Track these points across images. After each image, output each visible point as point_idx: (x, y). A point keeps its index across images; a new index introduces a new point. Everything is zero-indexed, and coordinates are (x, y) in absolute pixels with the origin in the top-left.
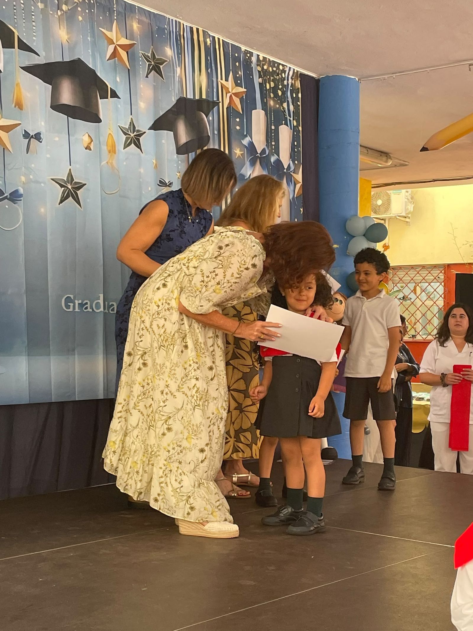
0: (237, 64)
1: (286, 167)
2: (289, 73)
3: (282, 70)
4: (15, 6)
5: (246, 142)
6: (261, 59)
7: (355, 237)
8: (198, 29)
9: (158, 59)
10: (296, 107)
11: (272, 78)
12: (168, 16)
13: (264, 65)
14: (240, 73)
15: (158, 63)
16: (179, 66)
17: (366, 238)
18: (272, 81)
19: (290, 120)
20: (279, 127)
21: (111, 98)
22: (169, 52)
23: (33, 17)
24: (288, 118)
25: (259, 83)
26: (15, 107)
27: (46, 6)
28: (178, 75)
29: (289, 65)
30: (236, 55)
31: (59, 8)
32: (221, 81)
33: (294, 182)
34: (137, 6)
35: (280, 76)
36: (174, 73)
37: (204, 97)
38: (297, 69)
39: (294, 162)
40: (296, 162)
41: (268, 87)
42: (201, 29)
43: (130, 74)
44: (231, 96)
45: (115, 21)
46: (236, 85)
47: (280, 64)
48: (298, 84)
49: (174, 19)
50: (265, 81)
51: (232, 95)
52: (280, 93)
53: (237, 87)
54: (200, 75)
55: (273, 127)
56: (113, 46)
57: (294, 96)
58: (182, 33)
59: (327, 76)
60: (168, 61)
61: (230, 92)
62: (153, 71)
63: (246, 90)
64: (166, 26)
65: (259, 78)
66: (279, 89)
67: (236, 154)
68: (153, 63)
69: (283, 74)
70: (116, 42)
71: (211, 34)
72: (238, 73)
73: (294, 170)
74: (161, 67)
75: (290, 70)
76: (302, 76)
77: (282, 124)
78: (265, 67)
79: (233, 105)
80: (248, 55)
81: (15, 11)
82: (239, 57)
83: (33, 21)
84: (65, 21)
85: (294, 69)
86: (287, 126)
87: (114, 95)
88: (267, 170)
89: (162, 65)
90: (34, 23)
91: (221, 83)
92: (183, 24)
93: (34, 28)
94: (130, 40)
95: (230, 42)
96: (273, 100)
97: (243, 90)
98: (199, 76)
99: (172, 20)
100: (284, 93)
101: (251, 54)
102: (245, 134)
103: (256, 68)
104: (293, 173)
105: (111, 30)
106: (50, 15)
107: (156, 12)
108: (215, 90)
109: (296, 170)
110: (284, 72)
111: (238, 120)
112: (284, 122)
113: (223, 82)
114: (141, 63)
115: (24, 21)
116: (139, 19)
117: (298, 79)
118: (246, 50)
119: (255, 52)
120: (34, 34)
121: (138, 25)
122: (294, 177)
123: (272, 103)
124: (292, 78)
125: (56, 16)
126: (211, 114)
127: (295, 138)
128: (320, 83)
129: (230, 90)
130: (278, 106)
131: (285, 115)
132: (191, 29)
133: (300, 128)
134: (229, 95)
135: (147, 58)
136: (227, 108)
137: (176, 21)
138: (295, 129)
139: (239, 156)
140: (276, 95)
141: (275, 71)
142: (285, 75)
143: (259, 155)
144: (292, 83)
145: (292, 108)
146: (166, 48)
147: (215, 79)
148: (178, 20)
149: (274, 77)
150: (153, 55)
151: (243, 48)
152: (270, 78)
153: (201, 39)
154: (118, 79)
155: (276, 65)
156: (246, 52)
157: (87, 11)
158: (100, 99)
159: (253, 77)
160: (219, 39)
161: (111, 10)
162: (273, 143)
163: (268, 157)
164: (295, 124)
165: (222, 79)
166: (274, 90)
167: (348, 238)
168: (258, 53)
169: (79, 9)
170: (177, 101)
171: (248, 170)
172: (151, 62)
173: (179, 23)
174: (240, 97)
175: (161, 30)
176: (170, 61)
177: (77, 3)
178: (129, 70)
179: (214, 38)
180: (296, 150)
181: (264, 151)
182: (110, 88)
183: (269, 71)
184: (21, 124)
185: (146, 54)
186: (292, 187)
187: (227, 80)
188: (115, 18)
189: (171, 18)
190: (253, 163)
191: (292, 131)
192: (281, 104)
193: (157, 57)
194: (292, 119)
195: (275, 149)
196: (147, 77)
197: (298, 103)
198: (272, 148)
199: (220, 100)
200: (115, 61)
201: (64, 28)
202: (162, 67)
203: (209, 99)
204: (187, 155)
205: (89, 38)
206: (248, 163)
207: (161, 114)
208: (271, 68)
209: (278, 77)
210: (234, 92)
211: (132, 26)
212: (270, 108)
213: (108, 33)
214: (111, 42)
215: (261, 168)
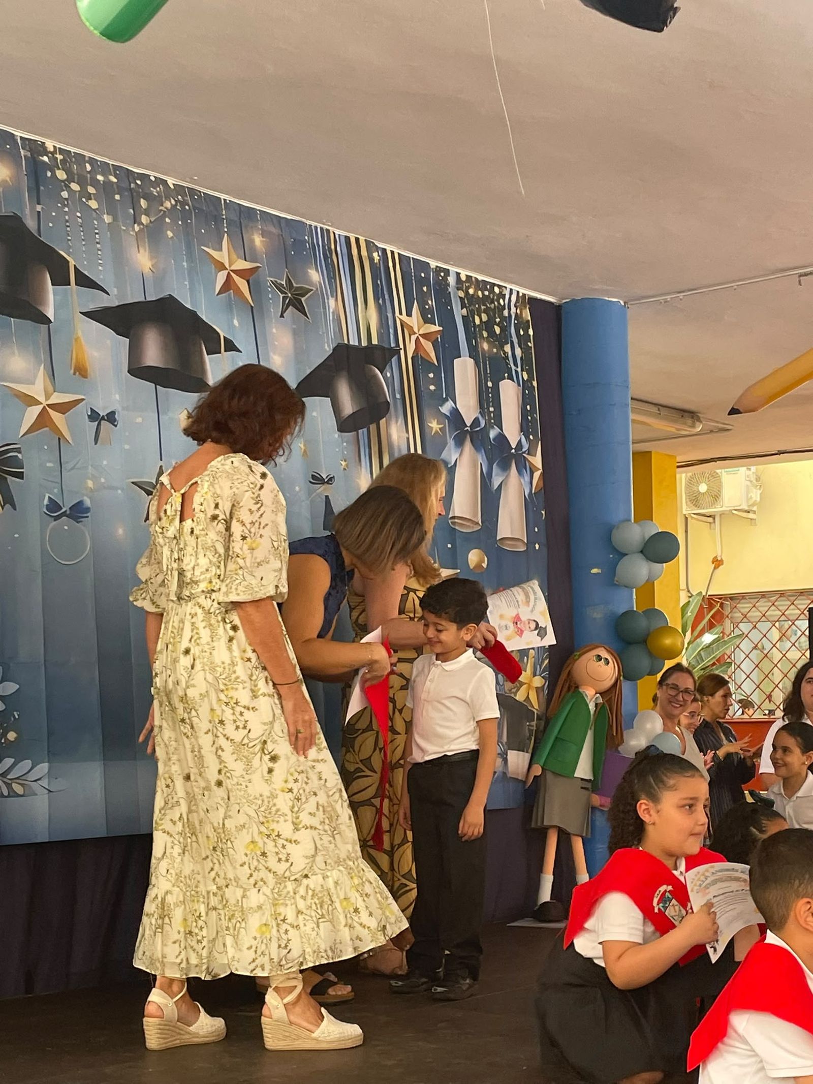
0: (425, 289)
1: (514, 446)
2: (510, 298)
3: (498, 294)
4: (67, 221)
5: (446, 408)
6: (463, 278)
7: (627, 554)
8: (357, 240)
9: (297, 289)
10: (526, 350)
11: (483, 307)
12: (308, 222)
13: (468, 288)
14: (430, 302)
15: (296, 294)
16: (332, 297)
17: (644, 555)
18: (484, 312)
19: (516, 371)
20: (500, 383)
21: (225, 351)
22: (315, 276)
23: (97, 236)
24: (513, 368)
25: (463, 316)
26: (75, 374)
27: (115, 219)
28: (331, 310)
29: (509, 286)
30: (423, 275)
31: (136, 220)
32: (400, 316)
33: (530, 468)
34: (259, 210)
35: (496, 303)
36: (324, 308)
37: (375, 341)
38: (522, 291)
39: (527, 438)
40: (531, 437)
41: (477, 321)
42: (362, 239)
43: (255, 313)
44: (417, 340)
45: (226, 235)
46: (425, 323)
47: (494, 285)
48: (527, 315)
49: (319, 225)
50: (472, 314)
51: (421, 338)
52: (497, 330)
53: (427, 325)
54: (366, 308)
55: (490, 384)
56: (226, 272)
57: (522, 333)
58: (333, 247)
59: (573, 300)
60: (314, 289)
61: (415, 333)
62: (291, 307)
63: (441, 328)
64: (306, 238)
65: (462, 309)
66: (495, 323)
67: (431, 428)
68: (290, 295)
69: (501, 301)
70: (230, 266)
71: (379, 246)
72: (428, 304)
73: (528, 449)
74: (303, 299)
75: (511, 293)
76: (533, 301)
77: (504, 379)
78: (471, 291)
79: (421, 353)
80: (442, 274)
81: (68, 229)
82: (427, 278)
83: (98, 243)
84: (146, 240)
85: (518, 292)
86: (513, 381)
87: (230, 346)
88: (483, 451)
89: (303, 296)
90: (98, 246)
91: (401, 321)
92: (334, 233)
93: (99, 252)
94: (251, 262)
95: (411, 256)
96: (487, 342)
97: (437, 328)
98: (364, 310)
99: (316, 228)
100: (503, 329)
101: (447, 272)
102: (444, 396)
103: (455, 294)
104: (528, 454)
105: (221, 250)
106: (122, 232)
107: (289, 217)
108: (392, 331)
109: (532, 451)
110: (504, 297)
111: (431, 375)
112: (506, 375)
113: (404, 317)
114: (270, 296)
115: (84, 243)
116: (262, 229)
117: (525, 307)
118: (437, 267)
119: (453, 269)
120: (100, 261)
121: (262, 239)
122: (529, 461)
123: (486, 346)
124: (515, 306)
125: (131, 233)
126: (388, 367)
127: (526, 399)
128: (562, 312)
129: (416, 330)
130: (495, 350)
131: (508, 364)
132: (347, 239)
133: (535, 384)
134: (414, 338)
135: (279, 287)
136: (412, 358)
137: (322, 229)
138: (526, 386)
139: (436, 432)
140: (492, 333)
141: (488, 297)
142: (504, 301)
143: (469, 429)
144: (516, 313)
145: (518, 352)
146: (309, 271)
147: (390, 315)
148: (325, 227)
149: (487, 306)
150: (289, 281)
151: (433, 264)
152: (480, 307)
153: (364, 253)
154: (236, 322)
155: (488, 287)
156: (438, 270)
157: (180, 223)
158: (208, 354)
159: (452, 307)
160: (392, 252)
161: (217, 219)
162: (492, 409)
163: (485, 431)
164: (526, 377)
165: (401, 313)
166: (488, 326)
167: (617, 557)
168: (457, 271)
169: (168, 220)
170: (334, 350)
171: (452, 452)
172: (286, 293)
173: (328, 231)
174: (433, 338)
175: (299, 244)
176: (317, 289)
177: (164, 211)
178: (252, 306)
179: (384, 250)
180: (529, 418)
181: (476, 422)
182: (224, 337)
183: (478, 297)
184: (83, 400)
185: (279, 281)
186: (526, 477)
187: (409, 314)
188: (226, 230)
189: (314, 224)
190: (459, 443)
191: (521, 388)
192: (502, 347)
193: (295, 285)
194: (519, 369)
195: (494, 418)
196: (282, 316)
197: (529, 344)
198: (489, 416)
199: (402, 346)
200: (229, 295)
201: (145, 251)
202: (305, 300)
203: (384, 345)
204: (354, 433)
205: (185, 264)
206: (451, 443)
207: (308, 372)
208: (480, 293)
209: (492, 306)
210: (421, 332)
211: (253, 241)
212: (483, 355)
213: (215, 254)
214: (222, 267)
215: (472, 448)
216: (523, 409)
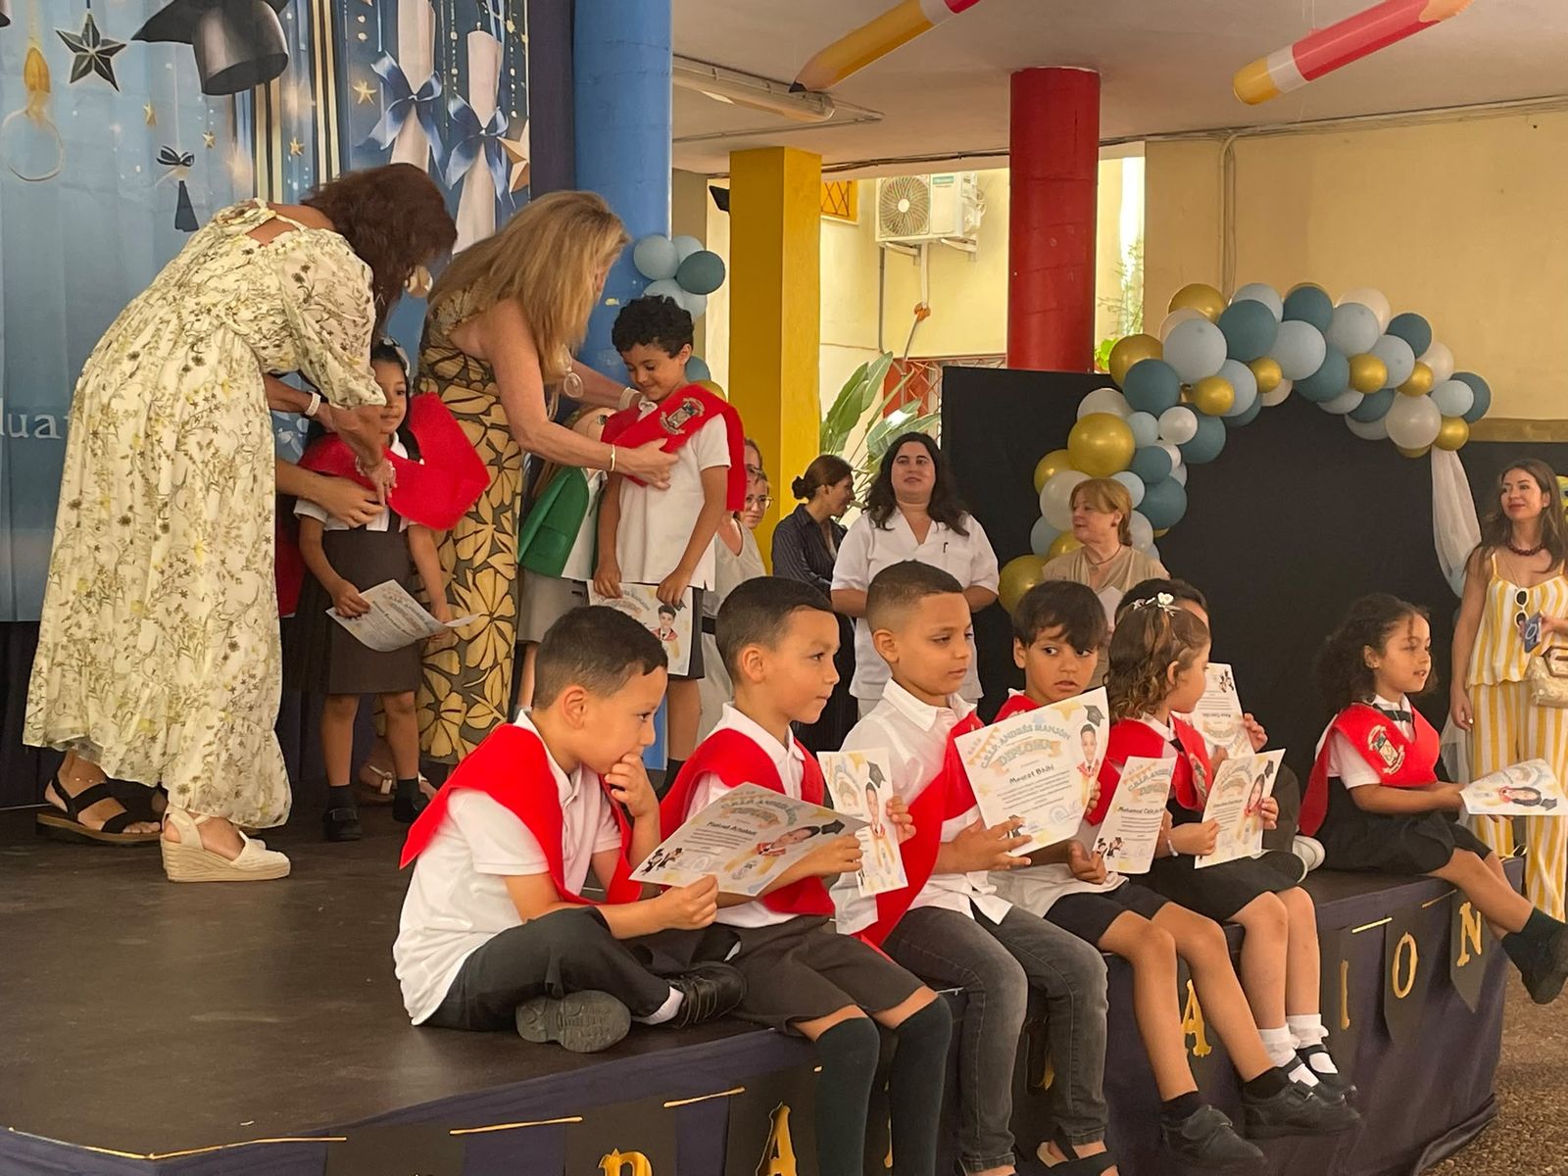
1: (484, 125)
5: (382, 67)
17: (680, 280)
19: (496, 19)
20: (469, 35)
24: (493, 15)
33: (507, 159)
39: (505, 114)
40: (512, 114)
55: (454, 36)
67: (358, 94)
73: (506, 131)
77: (476, 29)
86: (491, 33)
88: (435, 128)
104: (505, 138)
109: (512, 132)
111: (362, 19)
112: (479, 24)
122: (506, 147)
127: (510, 60)
131: (483, 8)
133: (525, 39)
138: (509, 41)
139: (365, 100)
162: (454, 71)
164: (510, 28)
171: (388, 129)
180: (513, 86)
181: (427, 89)
186: (501, 170)
190: (400, 116)
191: (502, 45)
194: (501, 18)
195: (457, 84)
198: (450, 81)
206: (387, 116)
215: (420, 126)
216: (505, 72)
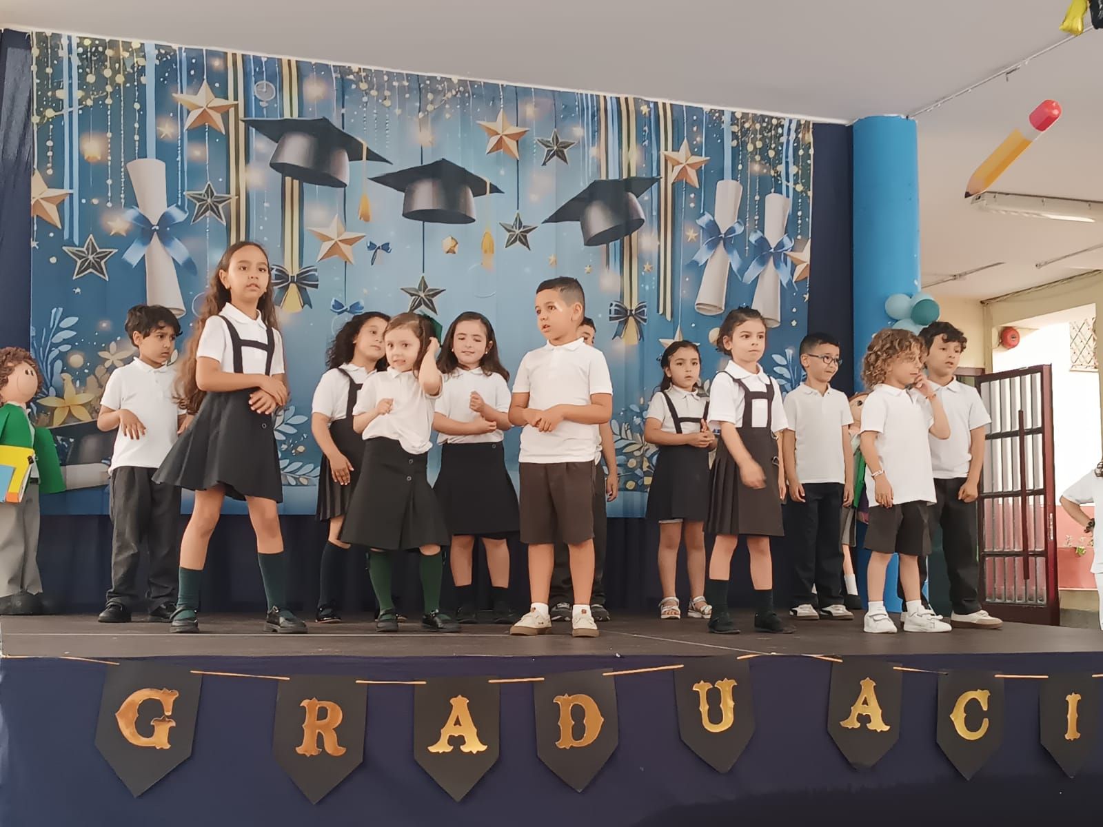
0: (696, 128)
2: (789, 127)
3: (776, 125)
5: (702, 221)
8: (627, 99)
9: (562, 143)
10: (803, 167)
11: (758, 137)
12: (579, 91)
13: (744, 123)
14: (699, 138)
15: (561, 147)
16: (594, 145)
18: (760, 140)
19: (787, 186)
20: (766, 197)
21: (491, 193)
22: (580, 132)
24: (784, 183)
25: (733, 147)
28: (591, 156)
29: (790, 116)
30: (695, 118)
32: (666, 153)
34: (534, 88)
35: (773, 132)
36: (584, 155)
37: (635, 174)
38: (806, 119)
40: (798, 238)
41: (750, 149)
42: (631, 98)
43: (520, 164)
46: (693, 155)
47: (773, 117)
48: (809, 138)
49: (590, 92)
50: (744, 143)
51: (685, 168)
52: (772, 154)
54: (629, 150)
55: (756, 198)
56: (497, 137)
57: (801, 153)
58: (602, 107)
61: (679, 164)
62: (555, 157)
63: (708, 158)
64: (577, 103)
65: (732, 140)
66: (770, 148)
67: (687, 237)
68: (554, 148)
69: (779, 129)
70: (502, 132)
71: (649, 99)
72: (697, 141)
73: (792, 247)
74: (566, 150)
75: (791, 122)
76: (819, 127)
78: (747, 125)
79: (684, 180)
80: (716, 116)
82: (699, 120)
85: (800, 120)
87: (495, 190)
92: (604, 96)
94: (522, 127)
95: (685, 104)
96: (758, 165)
97: (704, 158)
99: (586, 95)
100: (778, 153)
101: (722, 113)
102: (703, 211)
103: (728, 129)
105: (495, 121)
108: (655, 165)
109: (798, 248)
110: (782, 126)
111: (691, 196)
113: (670, 154)
114: (535, 150)
116: (536, 103)
117: (808, 133)
118: (711, 109)
119: (728, 109)
121: (534, 109)
123: (756, 168)
124: (796, 132)
126: (646, 193)
127: (797, 207)
128: (854, 130)
129: (681, 162)
130: (766, 171)
131: (778, 180)
132: (618, 99)
134: (677, 167)
135: (546, 143)
136: (673, 184)
137: (592, 95)
138: (798, 197)
139: (691, 240)
140: (765, 157)
141: (765, 128)
142: (782, 130)
143: (723, 235)
144: (797, 138)
145: (793, 169)
146: (576, 128)
147: (655, 152)
148: (596, 92)
149: (763, 135)
150: (556, 138)
151: (707, 107)
152: (755, 137)
153: (632, 109)
154: (502, 173)
155: (767, 119)
156: (713, 112)
158: (474, 196)
159: (722, 140)
160: (664, 104)
162: (754, 218)
163: (743, 236)
164: (799, 188)
165: (666, 150)
166: (763, 151)
168: (733, 110)
170: (591, 184)
171: (703, 253)
172: (551, 147)
173: (598, 96)
174: (698, 167)
176: (579, 142)
178: (518, 160)
179: (656, 104)
180: (799, 221)
181: (733, 229)
182: (490, 184)
183: (755, 128)
185: (545, 139)
186: (787, 270)
187: (676, 150)
189: (584, 92)
190: (712, 247)
192: (774, 168)
193: (560, 140)
194: (791, 184)
195: (758, 225)
196: (545, 164)
197: (808, 161)
198: (752, 223)
199: (663, 175)
200: (499, 153)
203: (644, 176)
204: (604, 245)
208: (758, 125)
209: (769, 134)
210: (687, 163)
211: (526, 112)
212: (752, 176)
214: (495, 133)
215: (725, 251)
